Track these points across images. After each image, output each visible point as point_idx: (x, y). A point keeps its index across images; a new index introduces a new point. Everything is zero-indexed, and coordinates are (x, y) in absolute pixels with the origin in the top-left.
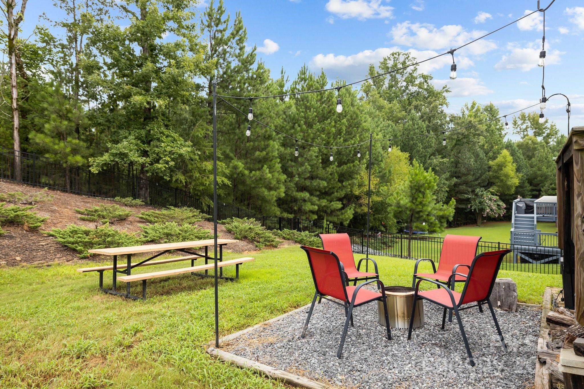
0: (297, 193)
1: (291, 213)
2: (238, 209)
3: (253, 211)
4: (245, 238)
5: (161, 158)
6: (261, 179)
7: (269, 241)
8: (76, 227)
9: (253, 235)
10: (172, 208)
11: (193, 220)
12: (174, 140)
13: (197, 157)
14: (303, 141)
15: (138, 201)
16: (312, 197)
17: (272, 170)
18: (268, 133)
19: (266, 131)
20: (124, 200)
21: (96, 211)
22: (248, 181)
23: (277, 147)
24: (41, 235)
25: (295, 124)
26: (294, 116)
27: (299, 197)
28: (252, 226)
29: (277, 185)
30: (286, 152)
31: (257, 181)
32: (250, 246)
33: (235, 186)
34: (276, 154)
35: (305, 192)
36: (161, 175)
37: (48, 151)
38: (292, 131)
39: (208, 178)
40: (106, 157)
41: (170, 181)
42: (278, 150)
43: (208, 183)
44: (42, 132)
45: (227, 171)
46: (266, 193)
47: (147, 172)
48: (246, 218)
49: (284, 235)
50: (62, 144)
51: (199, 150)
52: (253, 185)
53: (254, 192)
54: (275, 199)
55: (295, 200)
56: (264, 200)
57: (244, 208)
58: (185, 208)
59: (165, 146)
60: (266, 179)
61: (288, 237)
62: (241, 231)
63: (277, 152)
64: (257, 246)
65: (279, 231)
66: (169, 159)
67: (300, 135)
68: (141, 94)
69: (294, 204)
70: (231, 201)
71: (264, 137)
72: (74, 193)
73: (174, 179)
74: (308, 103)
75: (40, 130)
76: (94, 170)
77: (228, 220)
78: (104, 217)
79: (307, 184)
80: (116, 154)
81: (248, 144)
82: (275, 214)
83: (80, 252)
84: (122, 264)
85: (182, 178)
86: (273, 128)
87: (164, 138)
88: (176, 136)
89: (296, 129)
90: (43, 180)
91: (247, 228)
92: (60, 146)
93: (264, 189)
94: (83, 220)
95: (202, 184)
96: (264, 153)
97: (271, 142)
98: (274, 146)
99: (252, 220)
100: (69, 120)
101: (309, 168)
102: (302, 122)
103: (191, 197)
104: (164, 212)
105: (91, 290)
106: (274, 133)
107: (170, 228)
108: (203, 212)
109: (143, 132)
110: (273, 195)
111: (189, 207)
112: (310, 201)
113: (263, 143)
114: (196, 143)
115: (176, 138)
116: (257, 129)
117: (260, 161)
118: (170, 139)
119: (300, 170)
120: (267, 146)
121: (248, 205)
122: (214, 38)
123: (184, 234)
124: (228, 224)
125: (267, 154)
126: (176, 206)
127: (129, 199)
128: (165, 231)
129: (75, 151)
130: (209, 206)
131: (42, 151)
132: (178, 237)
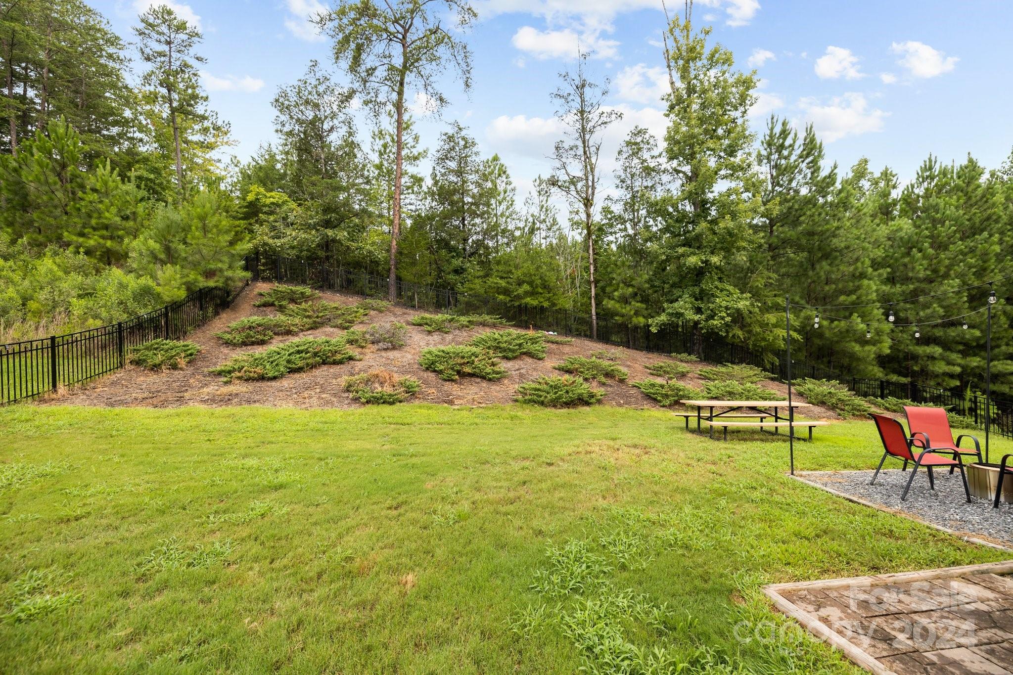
0: (917, 348)
1: (906, 376)
2: (814, 367)
3: (837, 371)
4: (822, 403)
5: (716, 314)
6: (848, 331)
7: (859, 410)
8: (652, 381)
9: (834, 401)
10: (730, 365)
11: (755, 379)
12: (730, 294)
13: (757, 310)
14: (928, 273)
15: (693, 357)
16: (948, 353)
17: (866, 319)
18: (860, 270)
19: (856, 269)
20: (679, 356)
21: (661, 367)
22: (827, 334)
23: (874, 288)
24: (627, 385)
25: (911, 248)
26: (909, 237)
27: (921, 352)
28: (833, 390)
29: (877, 338)
30: (893, 290)
31: (841, 333)
32: (831, 413)
33: (807, 339)
34: (874, 296)
35: (932, 345)
36: (716, 330)
37: (617, 315)
38: (906, 260)
39: (771, 332)
40: (663, 318)
41: (727, 336)
42: (877, 291)
43: (771, 338)
44: (613, 299)
45: (797, 324)
46: (857, 348)
47: (702, 328)
48: (824, 380)
49: (887, 405)
50: (628, 308)
51: (759, 301)
52: (835, 339)
53: (837, 348)
54: (873, 356)
55: (915, 357)
56: (853, 356)
57: (822, 366)
58: (744, 365)
59: (721, 301)
60: (855, 331)
61: (894, 408)
62: (818, 395)
63: (875, 294)
64: (839, 415)
65: (879, 399)
66: (725, 315)
67: (921, 265)
68: (695, 254)
69: (911, 363)
70: (803, 358)
71: (853, 275)
72: (637, 349)
73: (731, 335)
74: (937, 213)
75: (611, 298)
76: (654, 330)
77: (799, 380)
78: (668, 373)
79: (938, 335)
80: (673, 314)
81: (827, 288)
82: (875, 375)
83: (660, 401)
84: (705, 414)
85: (740, 333)
86: (868, 262)
87: (718, 293)
88: (731, 288)
89: (914, 257)
90: (614, 338)
91: (826, 392)
92: (627, 310)
93: (853, 344)
94: (652, 374)
95: (764, 339)
96: (854, 297)
97: (865, 282)
98: (869, 286)
99: (833, 382)
100: (633, 286)
101: (941, 311)
102: (926, 245)
103: (751, 353)
104: (723, 369)
105: (681, 429)
106: (870, 270)
107: (732, 386)
108: (765, 370)
109: (697, 290)
110: (869, 351)
111: (748, 364)
112: (943, 358)
113: (851, 284)
114: (756, 294)
115: (732, 291)
116: (841, 268)
117: (846, 309)
118: (725, 292)
119: (922, 314)
120: (859, 287)
121: (829, 362)
122: (776, 166)
123: (746, 393)
124: (799, 385)
125: (858, 298)
126: (733, 363)
127: (684, 356)
128: (728, 389)
129: (637, 313)
130: (773, 364)
131: (612, 314)
132: (741, 396)
